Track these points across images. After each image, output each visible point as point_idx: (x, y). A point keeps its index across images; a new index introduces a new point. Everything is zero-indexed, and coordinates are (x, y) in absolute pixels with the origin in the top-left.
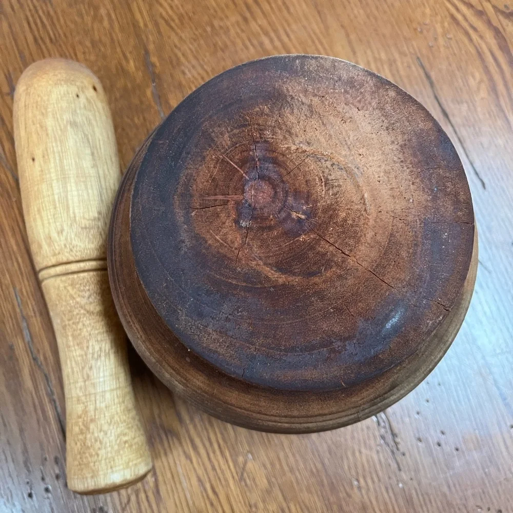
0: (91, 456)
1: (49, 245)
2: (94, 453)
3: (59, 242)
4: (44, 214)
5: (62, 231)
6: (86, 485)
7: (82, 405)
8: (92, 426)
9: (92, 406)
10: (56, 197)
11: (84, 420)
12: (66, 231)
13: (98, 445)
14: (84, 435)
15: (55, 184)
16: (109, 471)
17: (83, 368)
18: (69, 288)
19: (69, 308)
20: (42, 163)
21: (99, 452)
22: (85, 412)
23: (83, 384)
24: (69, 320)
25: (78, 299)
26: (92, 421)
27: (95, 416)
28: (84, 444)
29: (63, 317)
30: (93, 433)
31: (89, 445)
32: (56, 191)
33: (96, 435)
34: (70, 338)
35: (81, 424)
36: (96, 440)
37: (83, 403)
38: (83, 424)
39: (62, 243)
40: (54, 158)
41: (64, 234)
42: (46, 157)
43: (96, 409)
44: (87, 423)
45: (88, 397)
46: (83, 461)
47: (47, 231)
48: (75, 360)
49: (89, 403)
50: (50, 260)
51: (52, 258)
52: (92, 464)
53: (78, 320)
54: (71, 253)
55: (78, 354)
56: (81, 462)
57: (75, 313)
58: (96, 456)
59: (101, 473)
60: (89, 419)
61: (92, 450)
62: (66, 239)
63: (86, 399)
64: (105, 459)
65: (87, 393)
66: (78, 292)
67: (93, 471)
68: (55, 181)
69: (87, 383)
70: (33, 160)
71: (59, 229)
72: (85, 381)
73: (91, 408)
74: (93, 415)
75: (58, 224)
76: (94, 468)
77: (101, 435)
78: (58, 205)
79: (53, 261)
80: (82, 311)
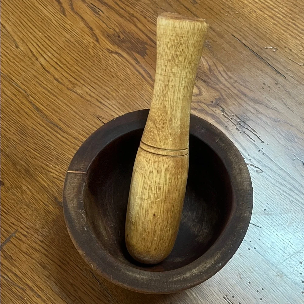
0: (174, 40)
1: (160, 168)
2: (172, 41)
3: (154, 167)
4: (157, 185)
5: (150, 172)
6: (181, 23)
7: (174, 72)
8: (170, 57)
9: (168, 69)
10: (147, 191)
11: (174, 62)
12: (149, 171)
13: (169, 45)
14: (176, 54)
15: (146, 197)
16: (166, 28)
17: (167, 93)
18: (158, 140)
19: (163, 130)
20: (150, 211)
21: (169, 41)
22: (172, 67)
23: (170, 83)
24: (166, 123)
25: (156, 132)
26: (169, 61)
27: (167, 63)
28: (177, 48)
29: (169, 126)
30: (170, 53)
31: (174, 47)
32: (147, 194)
33: (169, 51)
34: (169, 112)
35: (177, 61)
36: (169, 48)
37: (172, 72)
38: (175, 60)
39: (152, 165)
40: (143, 211)
41: (150, 170)
42: (147, 213)
43: (166, 66)
44: (173, 60)
45: (169, 75)
46: (180, 39)
47: (158, 176)
48: (170, 99)
49: (169, 71)
50: (163, 160)
51: (162, 161)
52: (175, 35)
53: (161, 121)
54: (150, 159)
55: (167, 102)
56: (181, 38)
57: (161, 125)
58: (171, 39)
59: (170, 28)
60: (171, 62)
61: (173, 43)
62: (150, 167)
63: (170, 74)
64: (167, 35)
65: (168, 77)
66: (155, 136)
67: (174, 30)
68: (146, 199)
69: (167, 84)
70: (154, 215)
71: (151, 174)
72: (168, 84)
73: (168, 68)
74: (168, 64)
75: (151, 177)
76: (174, 32)
77: (166, 50)
78: (148, 186)
79: (161, 158)
80: (157, 125)
